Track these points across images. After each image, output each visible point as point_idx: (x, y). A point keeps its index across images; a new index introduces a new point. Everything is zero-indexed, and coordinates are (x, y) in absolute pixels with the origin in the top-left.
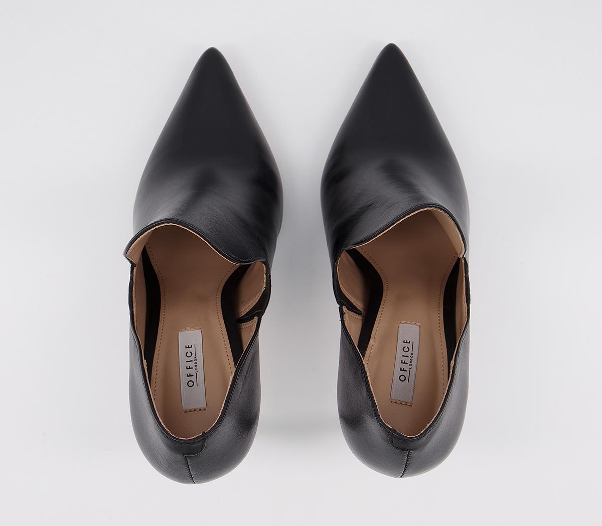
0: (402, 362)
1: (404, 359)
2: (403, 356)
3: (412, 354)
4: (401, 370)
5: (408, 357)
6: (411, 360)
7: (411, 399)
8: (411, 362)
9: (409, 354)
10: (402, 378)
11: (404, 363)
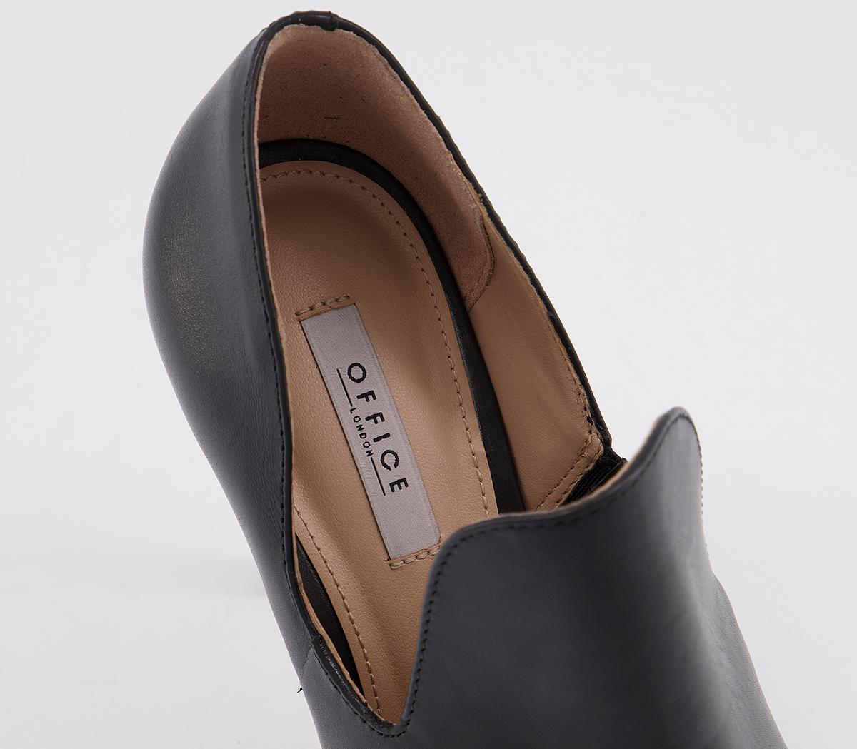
0: (380, 415)
1: (380, 429)
2: (388, 435)
3: (369, 453)
4: (371, 393)
5: (376, 440)
6: (363, 435)
7: (308, 330)
8: (360, 428)
9: (378, 449)
10: (357, 373)
11: (374, 417)
